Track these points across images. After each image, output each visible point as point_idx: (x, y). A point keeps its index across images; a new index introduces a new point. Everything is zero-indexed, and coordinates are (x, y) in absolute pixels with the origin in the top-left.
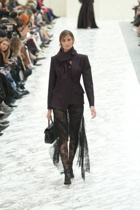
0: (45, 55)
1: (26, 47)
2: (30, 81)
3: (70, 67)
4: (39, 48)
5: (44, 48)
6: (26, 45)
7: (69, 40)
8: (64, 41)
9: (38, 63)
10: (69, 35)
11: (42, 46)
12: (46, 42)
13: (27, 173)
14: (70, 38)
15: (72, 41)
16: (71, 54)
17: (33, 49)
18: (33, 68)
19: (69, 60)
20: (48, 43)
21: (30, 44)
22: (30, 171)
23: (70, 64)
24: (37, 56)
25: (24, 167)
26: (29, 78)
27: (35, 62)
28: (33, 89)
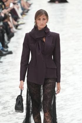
0: (24, 21)
1: (10, 15)
2: (13, 42)
3: (43, 44)
4: (20, 16)
5: (24, 15)
6: (10, 13)
7: (44, 19)
8: (40, 19)
9: (19, 27)
10: (44, 15)
11: (22, 14)
12: (26, 11)
13: (10, 115)
14: (45, 17)
15: (46, 20)
16: (45, 32)
17: (15, 16)
18: (15, 32)
19: (43, 37)
20: (27, 12)
21: (13, 12)
22: (13, 114)
23: (44, 41)
24: (18, 22)
25: (8, 111)
26: (12, 39)
27: (16, 27)
28: (15, 49)
